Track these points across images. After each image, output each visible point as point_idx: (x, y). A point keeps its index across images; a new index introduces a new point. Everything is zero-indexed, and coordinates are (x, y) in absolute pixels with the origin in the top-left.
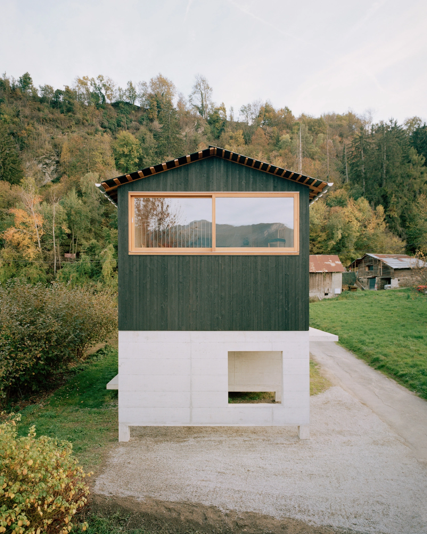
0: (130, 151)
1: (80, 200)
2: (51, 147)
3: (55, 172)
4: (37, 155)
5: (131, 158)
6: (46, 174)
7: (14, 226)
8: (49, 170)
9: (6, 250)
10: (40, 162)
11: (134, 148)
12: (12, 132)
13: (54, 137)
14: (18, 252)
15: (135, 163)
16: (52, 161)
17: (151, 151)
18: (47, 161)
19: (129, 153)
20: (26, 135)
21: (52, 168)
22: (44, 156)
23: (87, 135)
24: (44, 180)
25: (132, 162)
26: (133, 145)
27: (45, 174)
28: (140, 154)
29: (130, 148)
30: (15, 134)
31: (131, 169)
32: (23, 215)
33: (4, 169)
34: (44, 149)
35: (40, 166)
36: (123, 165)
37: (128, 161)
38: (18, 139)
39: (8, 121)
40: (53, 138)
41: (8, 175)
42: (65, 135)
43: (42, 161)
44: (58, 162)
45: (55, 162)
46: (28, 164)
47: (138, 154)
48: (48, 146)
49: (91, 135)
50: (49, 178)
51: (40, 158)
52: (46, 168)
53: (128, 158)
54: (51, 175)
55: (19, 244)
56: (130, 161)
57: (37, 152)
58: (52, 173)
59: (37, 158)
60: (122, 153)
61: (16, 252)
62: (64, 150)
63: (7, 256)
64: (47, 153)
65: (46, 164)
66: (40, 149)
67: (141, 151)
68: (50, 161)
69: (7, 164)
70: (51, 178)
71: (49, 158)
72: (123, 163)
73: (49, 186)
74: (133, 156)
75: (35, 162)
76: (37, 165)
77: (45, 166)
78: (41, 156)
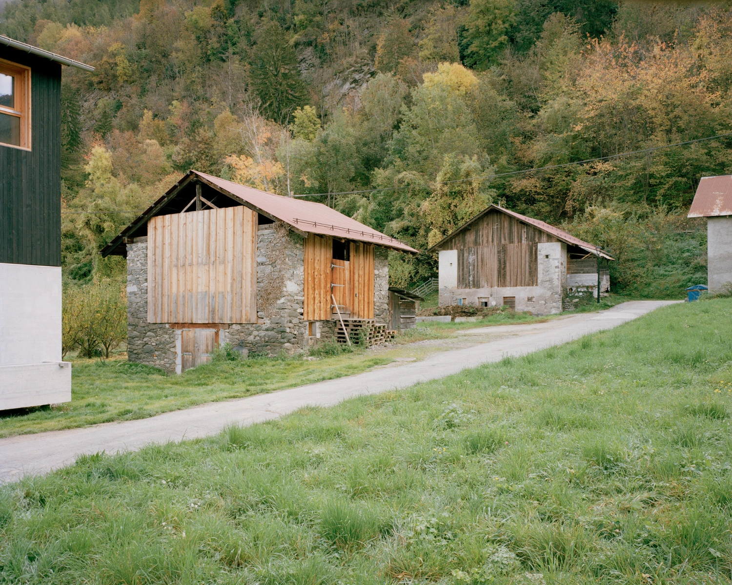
4: (341, 68)
6: (356, 98)
8: (359, 90)
10: (345, 80)
12: (310, 40)
13: (375, 33)
16: (365, 74)
18: (357, 76)
20: (328, 40)
21: (364, 86)
22: (353, 68)
27: (353, 99)
30: (314, 42)
34: (352, 57)
35: (347, 86)
39: (304, 24)
40: (372, 36)
43: (348, 78)
46: (329, 87)
51: (346, 73)
52: (354, 88)
56: (491, 42)
57: (341, 65)
59: (341, 75)
64: (357, 63)
65: (355, 81)
66: (347, 58)
68: (362, 75)
71: (360, 71)
74: (496, 32)
75: (338, 81)
76: (342, 86)
77: (353, 85)
78: (348, 68)
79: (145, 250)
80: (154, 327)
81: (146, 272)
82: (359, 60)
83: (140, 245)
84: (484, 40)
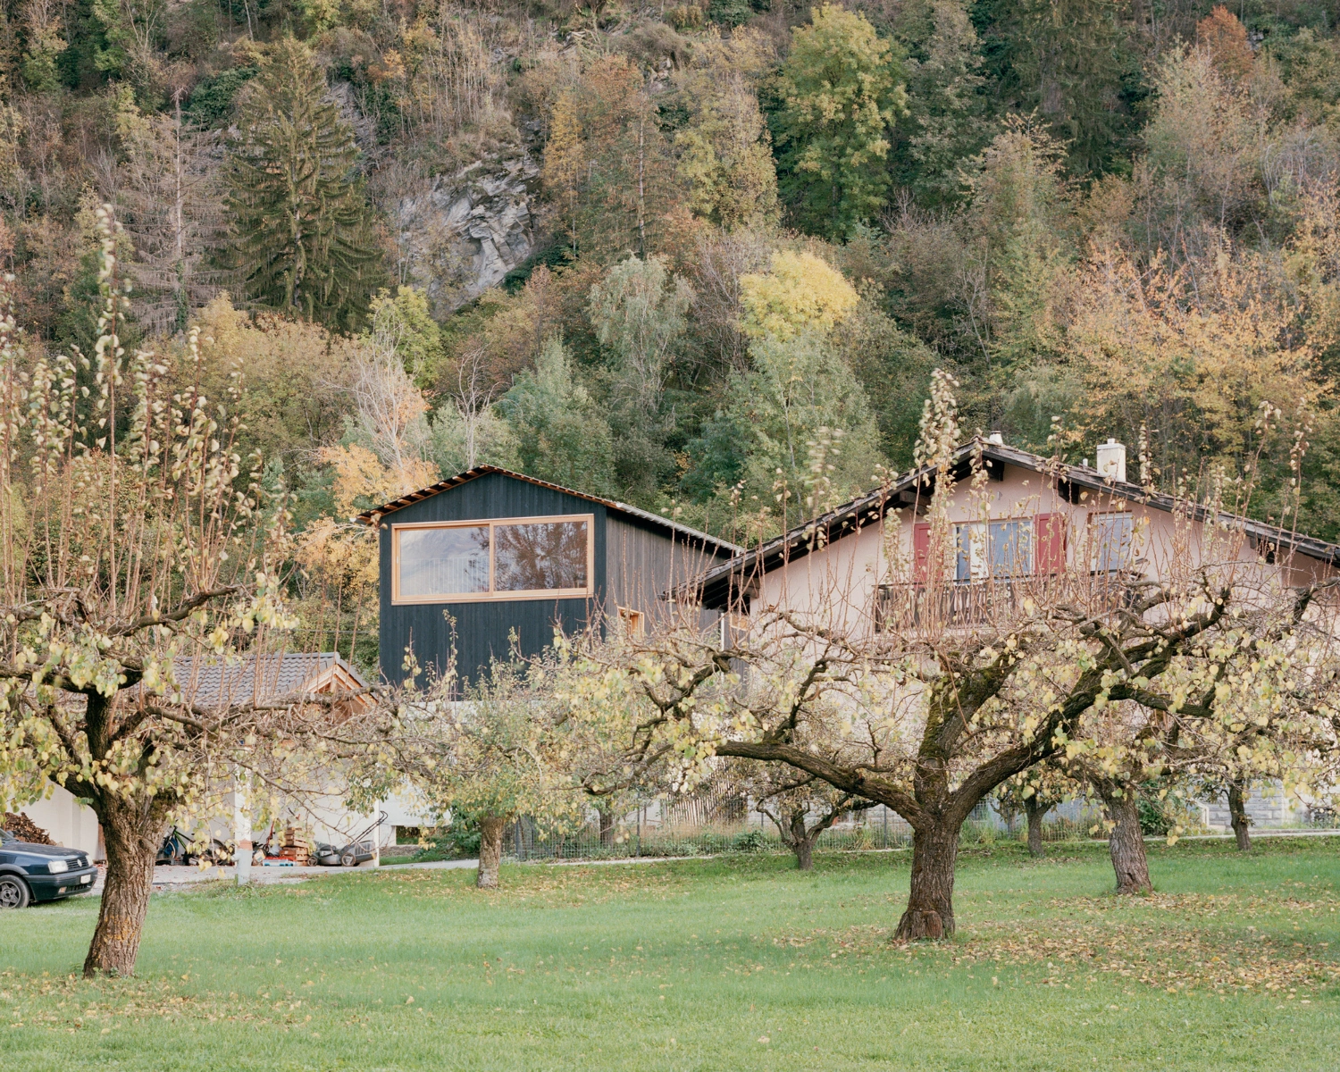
0: (846, 108)
1: (580, 388)
2: (508, 115)
3: (526, 232)
4: (447, 161)
5: (856, 137)
6: (487, 246)
7: (329, 514)
8: (496, 225)
9: (304, 604)
10: (458, 194)
11: (867, 86)
12: (346, 64)
13: (525, 61)
14: (347, 612)
15: (874, 158)
16: (510, 184)
17: (949, 92)
18: (489, 186)
19: (842, 116)
20: (401, 71)
21: (511, 214)
22: (478, 164)
23: (670, 30)
24: (478, 276)
25: (856, 159)
26: (861, 75)
27: (479, 250)
28: (897, 113)
29: (850, 89)
30: (359, 73)
31: (856, 191)
32: (364, 467)
33: (309, 251)
34: (476, 131)
35: (461, 209)
36: (818, 175)
37: (842, 154)
38: (370, 100)
39: (328, 16)
40: (518, 69)
41: (325, 279)
42: (571, 43)
43: (465, 189)
44: (534, 186)
45: (521, 187)
46: (410, 207)
47: (888, 114)
48: (495, 114)
49: (691, 26)
50: (499, 264)
51: (461, 175)
52: (482, 218)
53: (838, 141)
54: (505, 249)
55: (348, 578)
56: (849, 151)
57: (446, 152)
58: (511, 240)
59: (446, 179)
60: (809, 117)
61: (338, 612)
62: (559, 129)
63: (307, 625)
64: (489, 150)
65: (487, 200)
66: (461, 133)
67: (901, 95)
68: (503, 184)
69: (320, 230)
70: (506, 262)
71: (496, 173)
72: (813, 166)
73: (491, 309)
74: (861, 129)
75: (437, 196)
76: (448, 207)
77: (480, 210)
78: (465, 163)
82: (494, 143)
84: (834, 144)
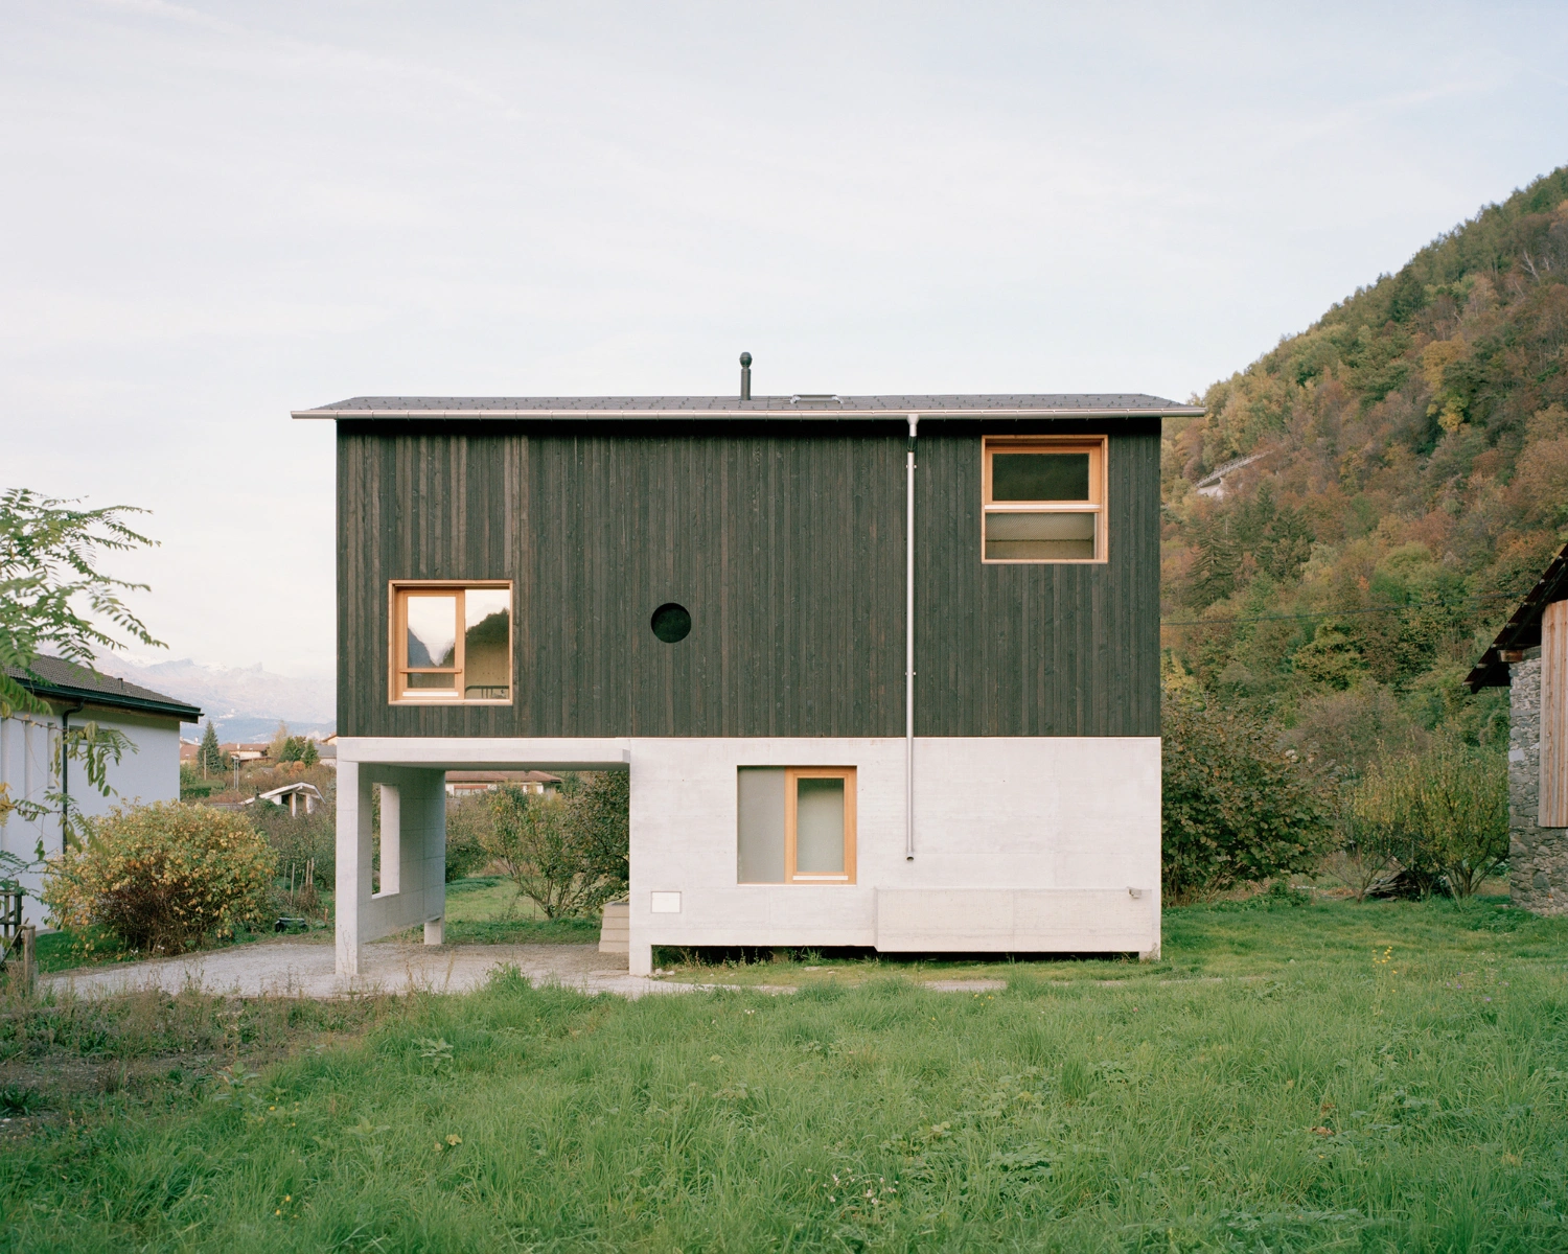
79: (1536, 675)
80: (1548, 835)
81: (1537, 720)
83: (1530, 664)
